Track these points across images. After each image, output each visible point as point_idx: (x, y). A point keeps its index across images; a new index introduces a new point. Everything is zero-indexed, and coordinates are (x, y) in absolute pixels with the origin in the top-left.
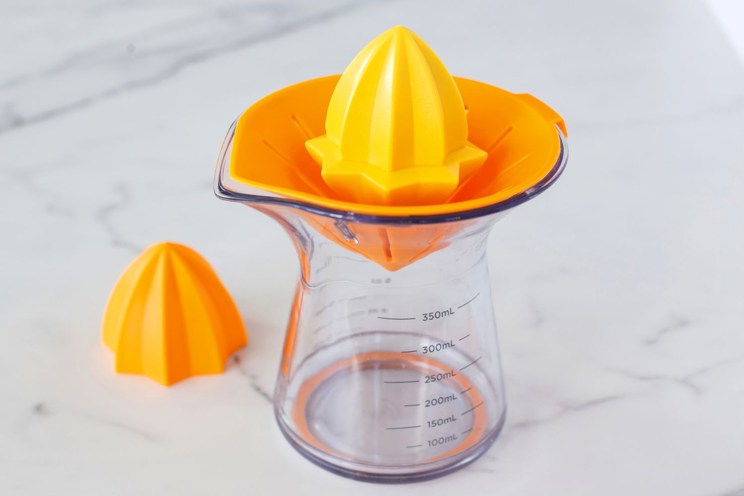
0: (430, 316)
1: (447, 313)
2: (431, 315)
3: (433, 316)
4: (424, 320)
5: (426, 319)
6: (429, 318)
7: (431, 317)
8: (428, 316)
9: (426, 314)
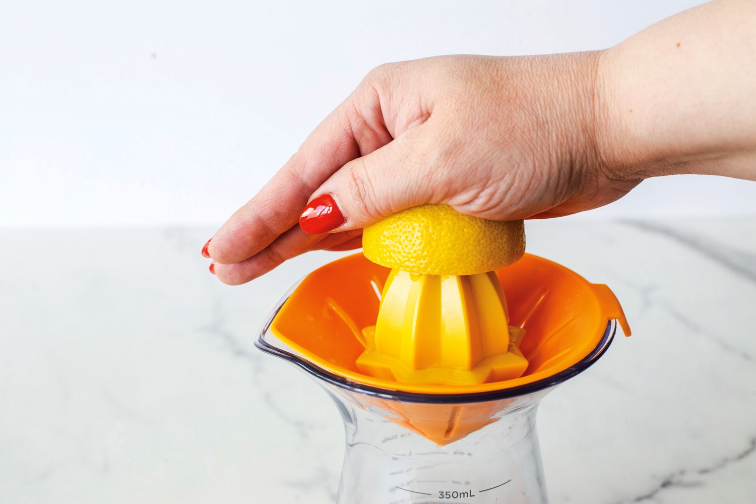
0: (446, 495)
1: (466, 494)
2: (447, 493)
3: (450, 495)
4: (440, 497)
5: (442, 496)
6: (445, 496)
7: (448, 496)
8: (444, 494)
9: (443, 492)
